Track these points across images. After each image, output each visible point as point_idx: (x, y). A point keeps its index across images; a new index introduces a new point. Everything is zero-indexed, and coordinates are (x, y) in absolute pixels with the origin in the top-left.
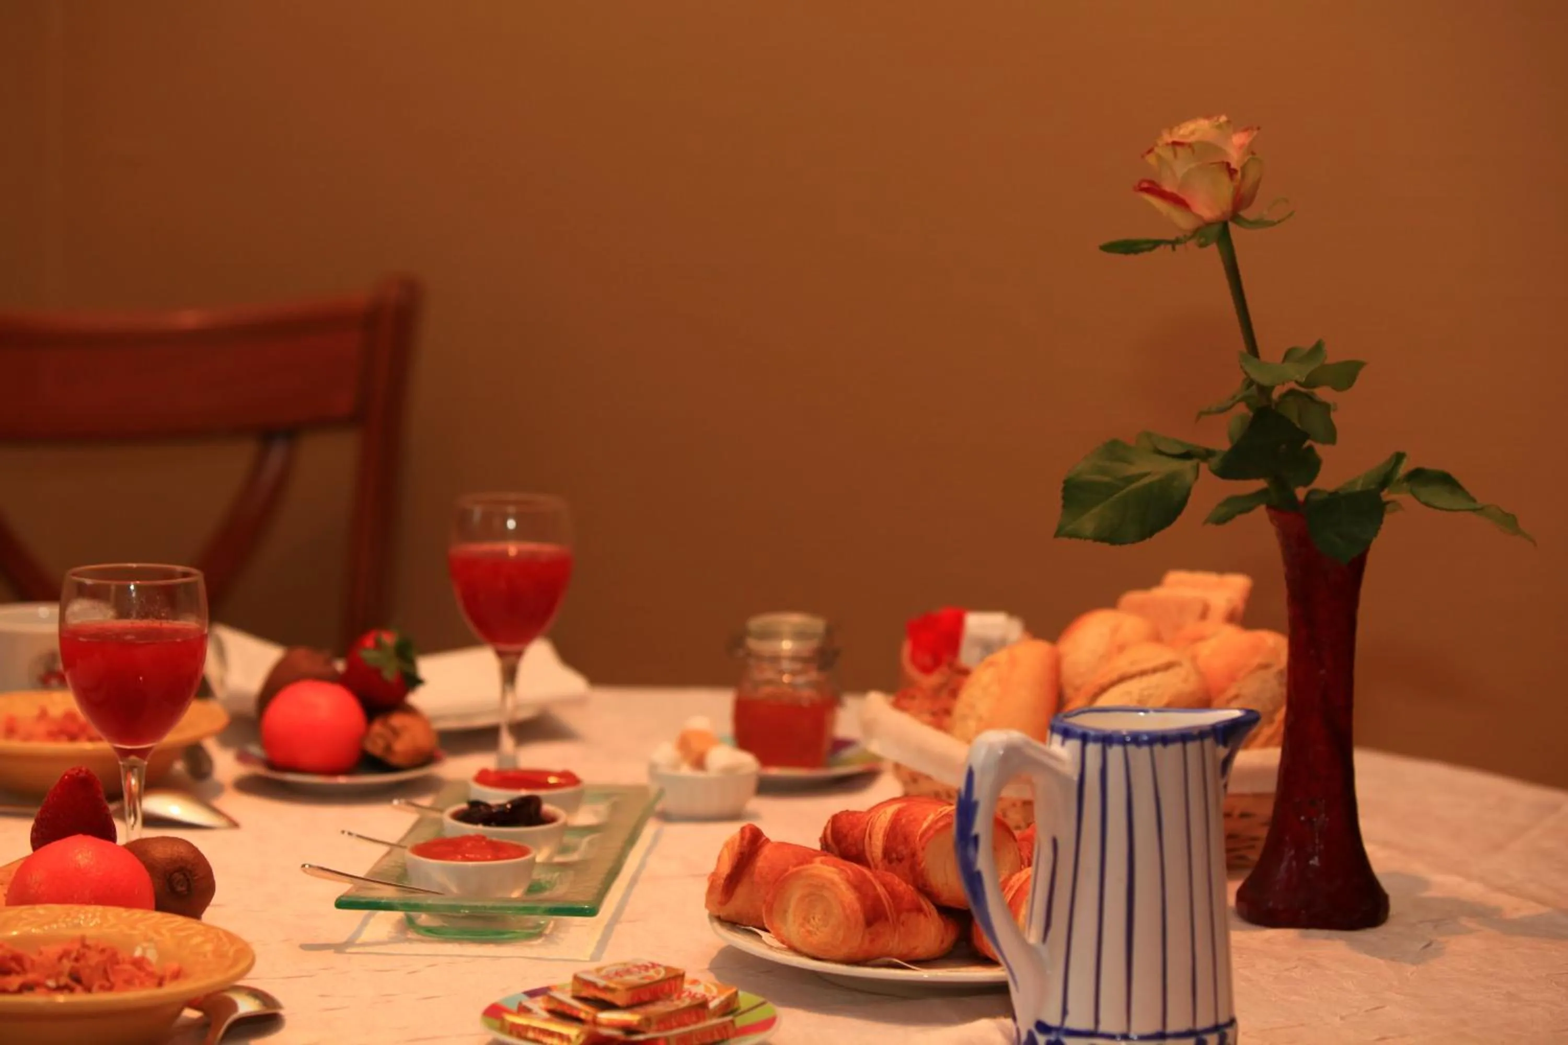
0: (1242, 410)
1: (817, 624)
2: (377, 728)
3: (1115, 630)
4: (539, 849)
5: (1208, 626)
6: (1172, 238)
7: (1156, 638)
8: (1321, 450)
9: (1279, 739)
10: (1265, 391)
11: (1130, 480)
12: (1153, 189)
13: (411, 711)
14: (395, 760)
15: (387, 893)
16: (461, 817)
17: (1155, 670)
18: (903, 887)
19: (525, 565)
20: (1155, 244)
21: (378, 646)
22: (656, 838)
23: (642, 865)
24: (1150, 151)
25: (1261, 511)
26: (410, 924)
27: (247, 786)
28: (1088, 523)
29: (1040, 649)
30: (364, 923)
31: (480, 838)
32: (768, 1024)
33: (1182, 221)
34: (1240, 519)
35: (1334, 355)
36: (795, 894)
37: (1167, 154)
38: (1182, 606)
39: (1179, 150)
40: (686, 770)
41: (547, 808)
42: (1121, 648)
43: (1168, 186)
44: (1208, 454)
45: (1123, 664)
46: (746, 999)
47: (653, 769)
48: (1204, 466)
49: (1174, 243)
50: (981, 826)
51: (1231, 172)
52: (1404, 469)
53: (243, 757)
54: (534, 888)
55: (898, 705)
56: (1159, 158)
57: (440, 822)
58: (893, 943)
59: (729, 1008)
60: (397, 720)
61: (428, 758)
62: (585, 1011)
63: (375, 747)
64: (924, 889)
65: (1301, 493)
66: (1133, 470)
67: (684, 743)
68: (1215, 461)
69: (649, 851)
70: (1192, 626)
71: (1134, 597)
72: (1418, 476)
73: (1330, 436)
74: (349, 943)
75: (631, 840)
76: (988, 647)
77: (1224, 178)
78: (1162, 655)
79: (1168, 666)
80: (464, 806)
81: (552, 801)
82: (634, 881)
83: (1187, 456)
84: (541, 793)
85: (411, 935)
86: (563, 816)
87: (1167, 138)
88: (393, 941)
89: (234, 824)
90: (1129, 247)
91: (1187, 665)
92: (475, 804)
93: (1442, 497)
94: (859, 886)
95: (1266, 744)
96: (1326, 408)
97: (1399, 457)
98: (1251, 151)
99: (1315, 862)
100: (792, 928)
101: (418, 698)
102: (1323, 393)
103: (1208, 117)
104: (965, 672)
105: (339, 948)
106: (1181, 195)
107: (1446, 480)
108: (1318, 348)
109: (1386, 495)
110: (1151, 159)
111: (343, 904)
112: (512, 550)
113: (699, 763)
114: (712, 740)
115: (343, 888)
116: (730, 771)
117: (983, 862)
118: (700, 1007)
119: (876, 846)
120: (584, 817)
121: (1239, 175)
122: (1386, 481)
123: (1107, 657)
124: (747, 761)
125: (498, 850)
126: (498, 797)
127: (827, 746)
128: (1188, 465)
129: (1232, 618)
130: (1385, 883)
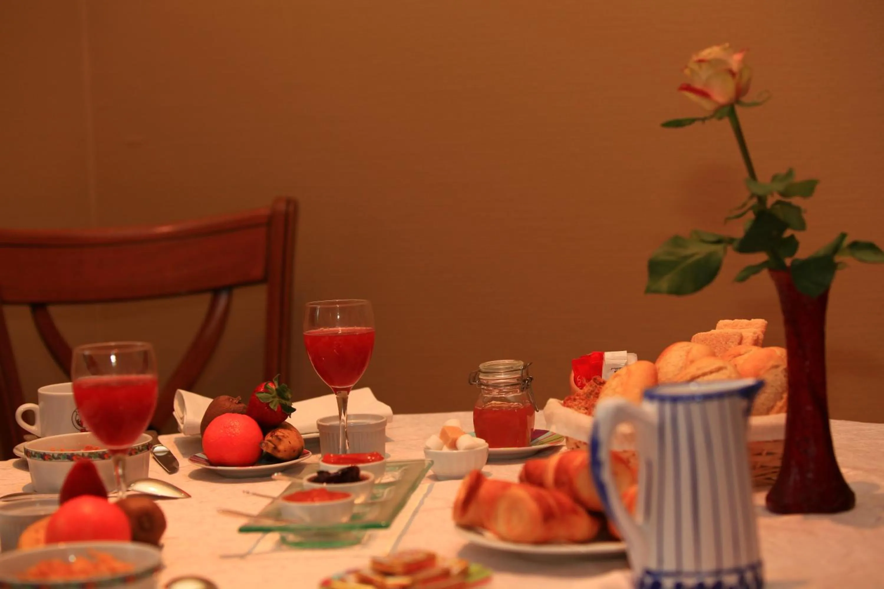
0: (751, 216)
1: (520, 364)
2: (268, 437)
3: (688, 352)
4: (358, 496)
5: (742, 349)
6: (702, 116)
7: (713, 354)
8: (799, 236)
9: (785, 409)
10: (762, 200)
11: (686, 257)
12: (689, 88)
13: (289, 427)
14: (280, 455)
15: (268, 523)
16: (314, 480)
17: (711, 372)
18: (565, 499)
19: (347, 338)
20: (692, 121)
21: (267, 390)
22: (430, 490)
23: (422, 503)
24: (686, 67)
25: (765, 274)
26: (283, 541)
27: (197, 475)
28: (664, 284)
29: (645, 364)
30: (258, 541)
31: (323, 490)
32: (486, 580)
33: (707, 106)
34: (753, 278)
35: (799, 177)
36: (502, 507)
37: (695, 67)
38: (727, 338)
39: (704, 65)
40: (446, 450)
41: (363, 473)
42: (692, 362)
43: (698, 85)
44: (731, 241)
45: (693, 370)
46: (474, 568)
47: (427, 450)
48: (730, 248)
49: (704, 120)
50: (604, 455)
51: (732, 74)
52: (847, 242)
53: (194, 459)
54: (354, 517)
55: (564, 405)
56: (692, 71)
57: (301, 485)
58: (561, 531)
59: (465, 573)
60: (280, 433)
61: (300, 454)
62: (377, 578)
63: (268, 449)
64: (577, 499)
65: (788, 262)
66: (688, 252)
67: (444, 434)
68: (736, 244)
69: (426, 496)
70: (734, 348)
71: (701, 335)
72: (855, 246)
73: (802, 226)
74: (249, 553)
75: (413, 488)
76: (616, 369)
77: (729, 78)
78: (717, 363)
79: (719, 369)
80: (315, 474)
81: (365, 469)
82: (415, 512)
83: (719, 242)
84: (360, 465)
85: (284, 547)
86: (372, 476)
87: (695, 58)
88: (274, 550)
89: (188, 496)
90: (678, 124)
91: (730, 368)
92: (321, 473)
93: (868, 256)
94: (539, 500)
95: (779, 412)
96: (798, 209)
97: (843, 236)
98: (744, 61)
99: (810, 475)
100: (501, 526)
101: (292, 420)
102: (796, 201)
103: (718, 44)
104: (603, 383)
105: (242, 556)
106: (706, 89)
107: (871, 247)
108: (790, 173)
109: (837, 259)
110: (687, 72)
111: (244, 530)
112: (340, 330)
113: (453, 445)
114: (459, 432)
115: (242, 522)
116: (470, 448)
117: (606, 475)
118: (446, 574)
119: (550, 477)
120: (387, 478)
121: (737, 77)
122: (836, 249)
123: (684, 367)
124: (482, 443)
125: (332, 496)
126: (334, 469)
127: (529, 435)
128: (719, 248)
129: (756, 343)
130: (853, 487)
